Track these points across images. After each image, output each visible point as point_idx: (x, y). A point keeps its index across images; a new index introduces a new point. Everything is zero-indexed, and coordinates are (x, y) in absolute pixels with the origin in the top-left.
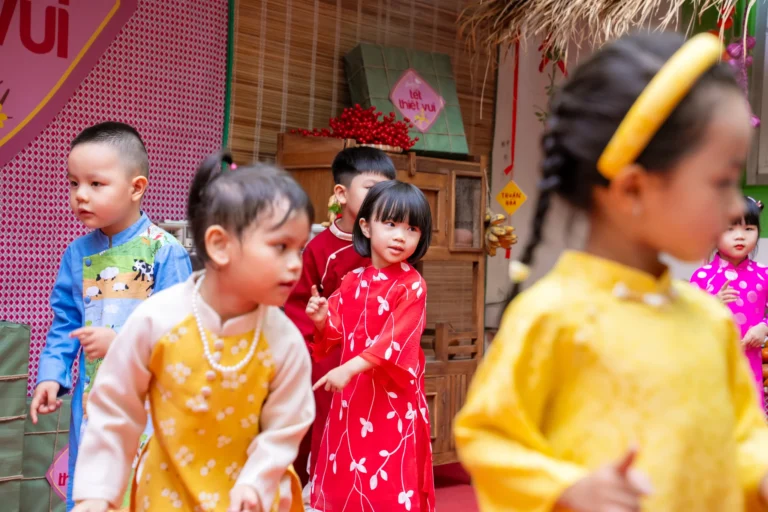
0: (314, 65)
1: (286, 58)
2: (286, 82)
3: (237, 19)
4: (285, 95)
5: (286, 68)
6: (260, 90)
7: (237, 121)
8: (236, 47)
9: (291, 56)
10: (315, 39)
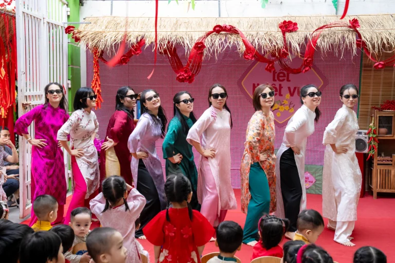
0: (393, 88)
1: (381, 87)
2: (381, 93)
3: (362, 81)
4: (380, 97)
5: (381, 90)
6: (371, 96)
7: (362, 104)
8: (361, 87)
9: (383, 86)
10: (393, 81)
